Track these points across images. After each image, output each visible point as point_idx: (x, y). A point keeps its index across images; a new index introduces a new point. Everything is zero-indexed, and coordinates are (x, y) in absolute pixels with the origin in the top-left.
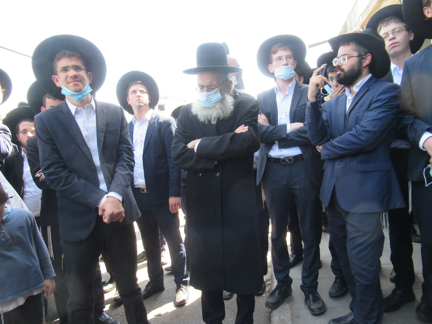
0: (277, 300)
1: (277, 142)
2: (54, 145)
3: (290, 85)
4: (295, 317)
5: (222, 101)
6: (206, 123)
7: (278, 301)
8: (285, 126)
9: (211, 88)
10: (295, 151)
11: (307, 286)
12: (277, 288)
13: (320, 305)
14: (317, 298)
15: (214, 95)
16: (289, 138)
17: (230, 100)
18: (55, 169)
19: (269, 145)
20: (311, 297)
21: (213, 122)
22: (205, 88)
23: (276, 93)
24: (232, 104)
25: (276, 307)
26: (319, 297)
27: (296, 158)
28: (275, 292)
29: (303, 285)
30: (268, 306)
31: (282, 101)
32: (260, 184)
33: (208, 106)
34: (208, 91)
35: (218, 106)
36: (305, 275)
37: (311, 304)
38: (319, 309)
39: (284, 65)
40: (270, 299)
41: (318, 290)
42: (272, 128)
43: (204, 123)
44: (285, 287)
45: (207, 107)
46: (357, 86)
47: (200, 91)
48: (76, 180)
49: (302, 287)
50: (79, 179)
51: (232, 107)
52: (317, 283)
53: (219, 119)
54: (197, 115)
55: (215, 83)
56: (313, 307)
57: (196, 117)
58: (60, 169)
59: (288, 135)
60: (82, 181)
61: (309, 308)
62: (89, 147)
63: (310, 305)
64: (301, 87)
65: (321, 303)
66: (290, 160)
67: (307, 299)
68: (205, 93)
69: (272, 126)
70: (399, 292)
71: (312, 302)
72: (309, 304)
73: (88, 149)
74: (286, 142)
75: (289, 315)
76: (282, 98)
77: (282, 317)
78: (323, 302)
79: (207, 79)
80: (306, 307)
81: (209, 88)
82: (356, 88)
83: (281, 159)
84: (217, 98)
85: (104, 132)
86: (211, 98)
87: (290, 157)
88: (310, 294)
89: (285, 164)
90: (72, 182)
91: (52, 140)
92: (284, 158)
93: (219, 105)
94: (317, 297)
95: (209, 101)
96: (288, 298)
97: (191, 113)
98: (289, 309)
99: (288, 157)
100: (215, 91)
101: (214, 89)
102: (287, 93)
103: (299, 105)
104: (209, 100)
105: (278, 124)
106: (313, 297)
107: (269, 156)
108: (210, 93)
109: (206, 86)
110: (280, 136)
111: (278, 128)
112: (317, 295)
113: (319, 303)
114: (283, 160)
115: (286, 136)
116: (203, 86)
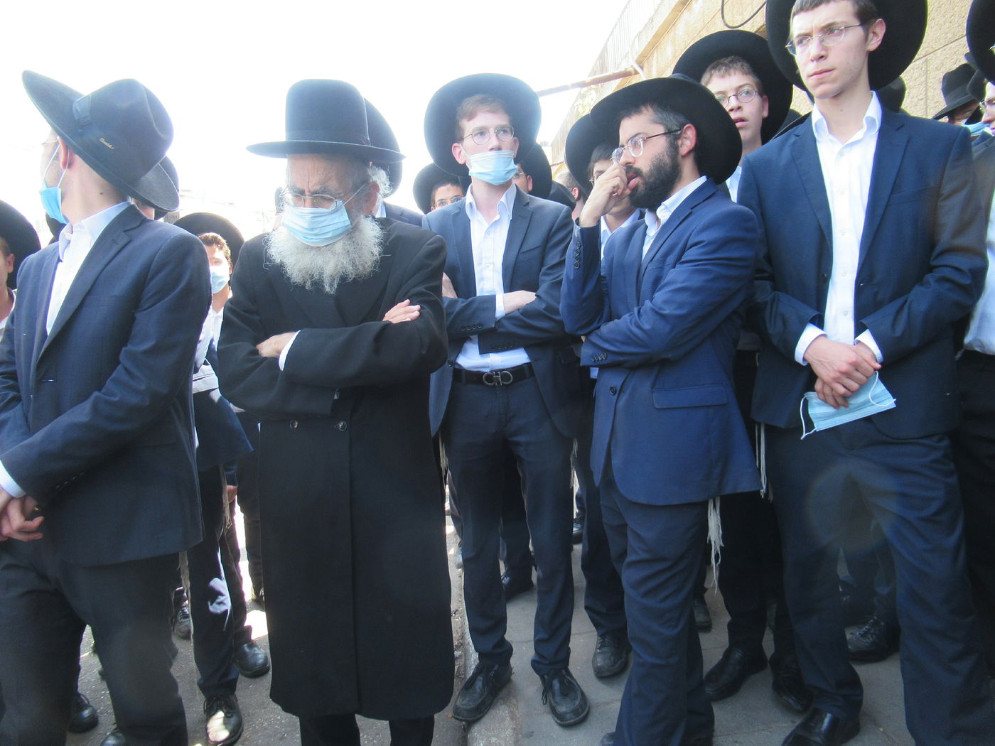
0: (480, 701)
1: (475, 338)
3: (503, 199)
4: (523, 734)
5: (352, 232)
6: (308, 286)
7: (483, 703)
8: (491, 300)
9: (323, 198)
10: (516, 358)
11: (547, 662)
12: (479, 670)
13: (577, 703)
14: (570, 688)
15: (333, 216)
16: (501, 330)
17: (371, 232)
20: (556, 684)
22: (308, 198)
23: (470, 218)
24: (377, 241)
25: (479, 716)
26: (574, 682)
27: (518, 371)
28: (475, 680)
29: (537, 659)
30: (461, 718)
31: (485, 237)
33: (313, 243)
34: (314, 205)
35: (339, 247)
36: (543, 635)
37: (556, 703)
38: (576, 712)
39: (492, 149)
40: (463, 700)
41: (571, 667)
42: (461, 304)
43: (303, 287)
44: (496, 667)
45: (312, 248)
46: (666, 207)
47: (292, 203)
49: (535, 664)
51: (376, 250)
52: (568, 651)
54: (282, 265)
55: (333, 185)
56: (562, 709)
57: (279, 270)
59: (499, 322)
61: (554, 711)
63: (554, 704)
64: (528, 204)
65: (579, 696)
66: (505, 377)
67: (547, 689)
68: (308, 210)
69: (460, 300)
70: (737, 655)
71: (558, 698)
72: (553, 702)
75: (509, 732)
76: (485, 229)
77: (493, 740)
78: (583, 694)
79: (314, 173)
80: (547, 708)
81: (319, 198)
82: (665, 211)
83: (484, 373)
84: (340, 225)
86: (324, 224)
87: (504, 370)
88: (553, 679)
89: (494, 385)
92: (491, 371)
93: (342, 244)
94: (570, 683)
95: (316, 232)
97: (269, 259)
98: (508, 718)
99: (501, 370)
100: (333, 207)
101: (330, 200)
102: (498, 217)
103: (526, 248)
104: (316, 229)
105: (478, 295)
106: (561, 683)
107: (456, 367)
108: (320, 210)
109: (309, 191)
110: (480, 325)
111: (475, 306)
112: (569, 678)
113: (575, 699)
114: (490, 377)
115: (493, 326)
116: (302, 193)
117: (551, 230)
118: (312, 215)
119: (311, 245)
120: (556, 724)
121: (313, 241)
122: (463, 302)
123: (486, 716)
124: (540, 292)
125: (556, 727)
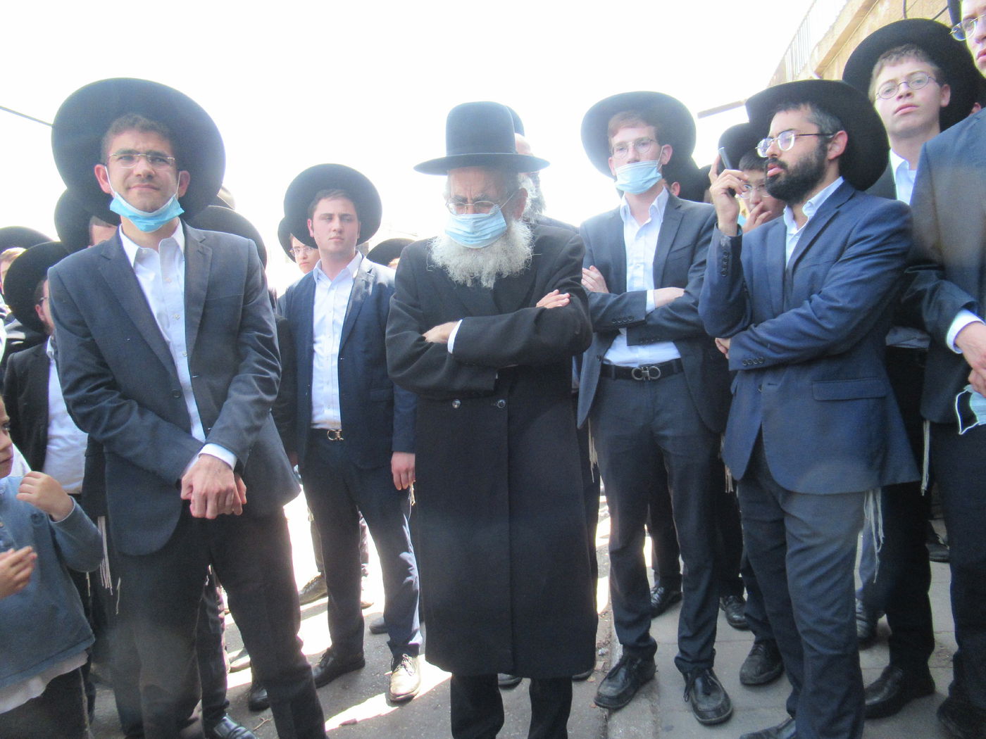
0: (622, 691)
1: (624, 331)
2: (89, 335)
3: (655, 203)
4: (662, 726)
5: (506, 234)
6: (469, 284)
7: (624, 693)
8: (642, 295)
9: (484, 205)
10: (665, 353)
11: (690, 660)
12: (623, 662)
13: (720, 702)
14: (712, 687)
15: (491, 220)
16: (650, 323)
17: (522, 234)
18: (89, 391)
19: (608, 337)
20: (699, 683)
21: (485, 284)
22: (470, 205)
23: (623, 219)
24: (528, 242)
25: (620, 705)
26: (717, 683)
27: (667, 367)
28: (619, 670)
29: (680, 656)
30: (602, 704)
31: (636, 239)
32: (585, 425)
33: (472, 245)
34: (475, 212)
35: (498, 246)
36: (687, 633)
37: (698, 701)
38: (717, 711)
40: (605, 689)
41: (714, 669)
42: (613, 298)
43: (465, 285)
44: (639, 661)
45: (472, 249)
46: (811, 205)
47: (455, 213)
48: (135, 418)
49: (678, 661)
50: (142, 414)
51: (528, 250)
52: (713, 653)
53: (499, 275)
54: (444, 267)
55: (492, 192)
56: (702, 707)
57: (442, 271)
58: (102, 390)
59: (648, 316)
60: (151, 418)
61: (695, 709)
62: (167, 338)
63: (695, 702)
64: (679, 207)
65: (722, 697)
66: (653, 372)
67: (690, 688)
68: (469, 217)
69: (612, 295)
71: (701, 696)
72: (694, 699)
73: (165, 346)
74: (644, 332)
75: (649, 723)
76: (637, 231)
77: (632, 728)
78: (726, 695)
79: (474, 183)
80: (688, 706)
81: (479, 205)
82: (809, 209)
83: (633, 368)
84: (498, 227)
85: (203, 304)
86: (484, 228)
87: (653, 365)
88: (697, 677)
89: (642, 381)
90: (127, 420)
91: (83, 324)
92: (640, 366)
94: (713, 683)
95: (477, 234)
96: (647, 686)
97: (432, 262)
98: (650, 712)
99: (649, 366)
100: (491, 211)
101: (490, 206)
102: (649, 220)
103: (675, 248)
104: (477, 232)
105: (628, 291)
106: (705, 683)
107: (605, 363)
108: (481, 215)
109: (472, 199)
110: (630, 317)
111: (626, 300)
112: (712, 678)
113: (719, 699)
114: (638, 373)
115: (644, 319)
116: (465, 200)
117: (702, 228)
118: (474, 221)
119: (471, 247)
120: (697, 722)
121: (472, 244)
122: (614, 297)
123: (628, 706)
124: (689, 287)
125: (697, 724)
